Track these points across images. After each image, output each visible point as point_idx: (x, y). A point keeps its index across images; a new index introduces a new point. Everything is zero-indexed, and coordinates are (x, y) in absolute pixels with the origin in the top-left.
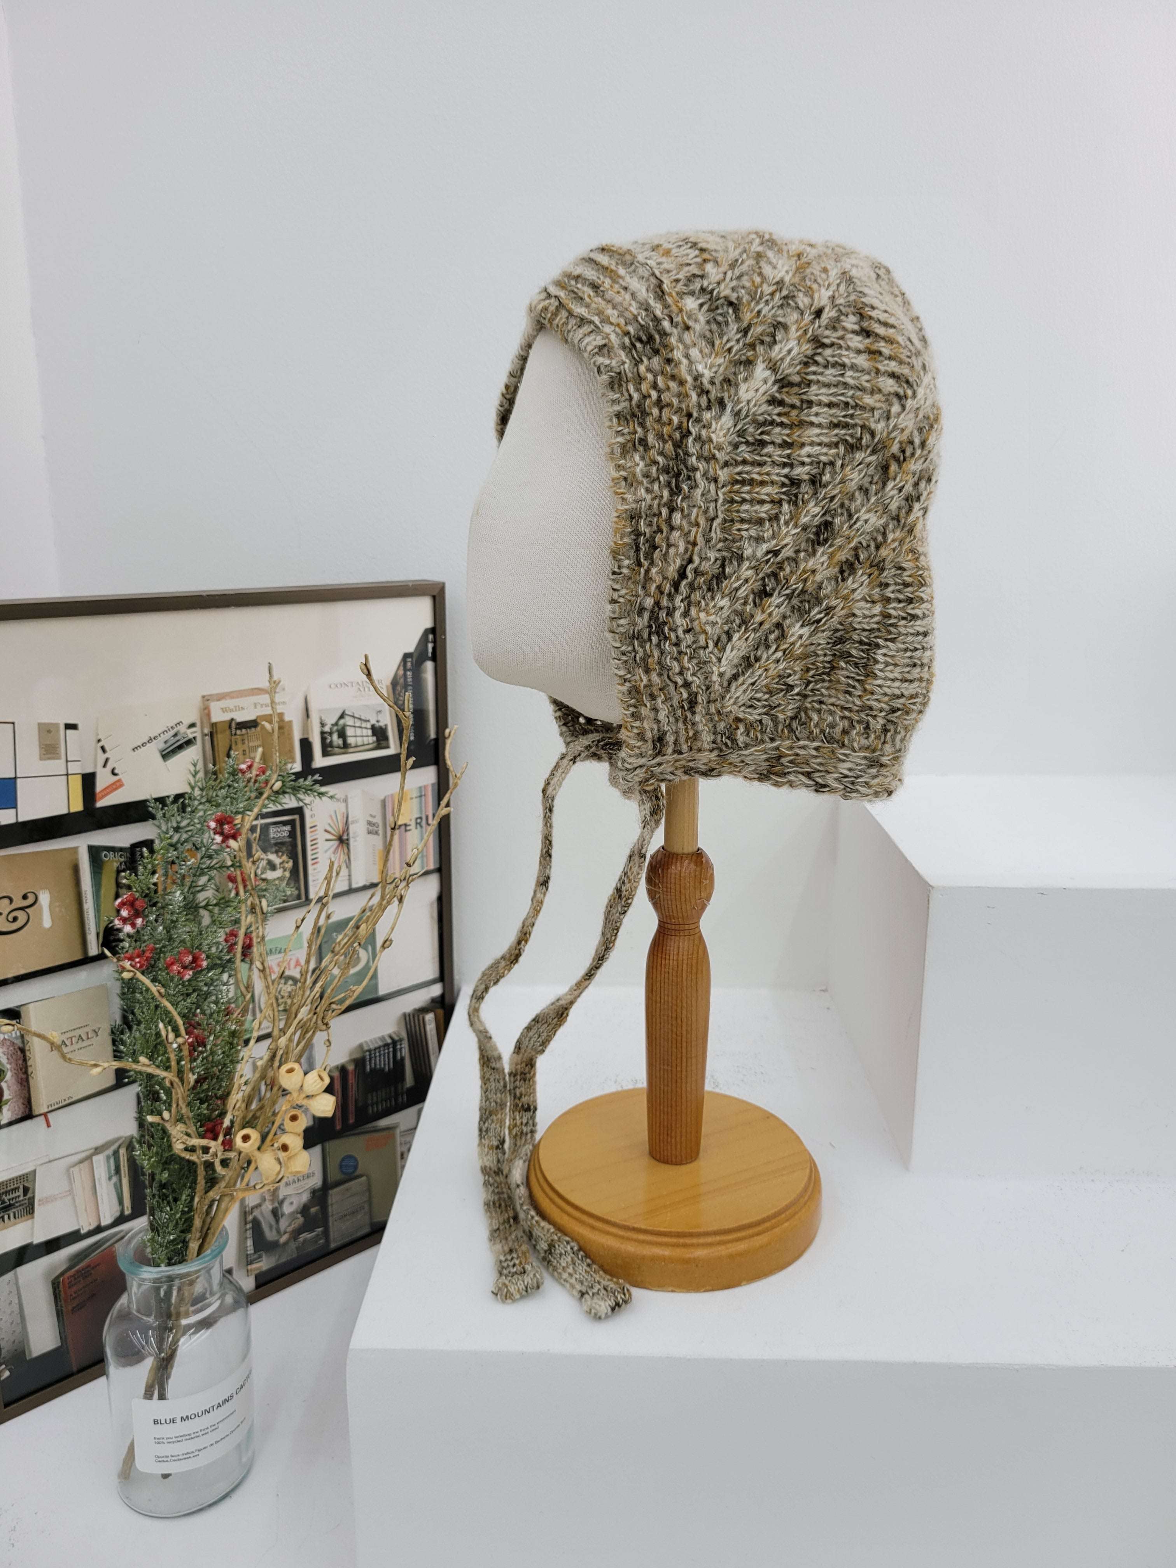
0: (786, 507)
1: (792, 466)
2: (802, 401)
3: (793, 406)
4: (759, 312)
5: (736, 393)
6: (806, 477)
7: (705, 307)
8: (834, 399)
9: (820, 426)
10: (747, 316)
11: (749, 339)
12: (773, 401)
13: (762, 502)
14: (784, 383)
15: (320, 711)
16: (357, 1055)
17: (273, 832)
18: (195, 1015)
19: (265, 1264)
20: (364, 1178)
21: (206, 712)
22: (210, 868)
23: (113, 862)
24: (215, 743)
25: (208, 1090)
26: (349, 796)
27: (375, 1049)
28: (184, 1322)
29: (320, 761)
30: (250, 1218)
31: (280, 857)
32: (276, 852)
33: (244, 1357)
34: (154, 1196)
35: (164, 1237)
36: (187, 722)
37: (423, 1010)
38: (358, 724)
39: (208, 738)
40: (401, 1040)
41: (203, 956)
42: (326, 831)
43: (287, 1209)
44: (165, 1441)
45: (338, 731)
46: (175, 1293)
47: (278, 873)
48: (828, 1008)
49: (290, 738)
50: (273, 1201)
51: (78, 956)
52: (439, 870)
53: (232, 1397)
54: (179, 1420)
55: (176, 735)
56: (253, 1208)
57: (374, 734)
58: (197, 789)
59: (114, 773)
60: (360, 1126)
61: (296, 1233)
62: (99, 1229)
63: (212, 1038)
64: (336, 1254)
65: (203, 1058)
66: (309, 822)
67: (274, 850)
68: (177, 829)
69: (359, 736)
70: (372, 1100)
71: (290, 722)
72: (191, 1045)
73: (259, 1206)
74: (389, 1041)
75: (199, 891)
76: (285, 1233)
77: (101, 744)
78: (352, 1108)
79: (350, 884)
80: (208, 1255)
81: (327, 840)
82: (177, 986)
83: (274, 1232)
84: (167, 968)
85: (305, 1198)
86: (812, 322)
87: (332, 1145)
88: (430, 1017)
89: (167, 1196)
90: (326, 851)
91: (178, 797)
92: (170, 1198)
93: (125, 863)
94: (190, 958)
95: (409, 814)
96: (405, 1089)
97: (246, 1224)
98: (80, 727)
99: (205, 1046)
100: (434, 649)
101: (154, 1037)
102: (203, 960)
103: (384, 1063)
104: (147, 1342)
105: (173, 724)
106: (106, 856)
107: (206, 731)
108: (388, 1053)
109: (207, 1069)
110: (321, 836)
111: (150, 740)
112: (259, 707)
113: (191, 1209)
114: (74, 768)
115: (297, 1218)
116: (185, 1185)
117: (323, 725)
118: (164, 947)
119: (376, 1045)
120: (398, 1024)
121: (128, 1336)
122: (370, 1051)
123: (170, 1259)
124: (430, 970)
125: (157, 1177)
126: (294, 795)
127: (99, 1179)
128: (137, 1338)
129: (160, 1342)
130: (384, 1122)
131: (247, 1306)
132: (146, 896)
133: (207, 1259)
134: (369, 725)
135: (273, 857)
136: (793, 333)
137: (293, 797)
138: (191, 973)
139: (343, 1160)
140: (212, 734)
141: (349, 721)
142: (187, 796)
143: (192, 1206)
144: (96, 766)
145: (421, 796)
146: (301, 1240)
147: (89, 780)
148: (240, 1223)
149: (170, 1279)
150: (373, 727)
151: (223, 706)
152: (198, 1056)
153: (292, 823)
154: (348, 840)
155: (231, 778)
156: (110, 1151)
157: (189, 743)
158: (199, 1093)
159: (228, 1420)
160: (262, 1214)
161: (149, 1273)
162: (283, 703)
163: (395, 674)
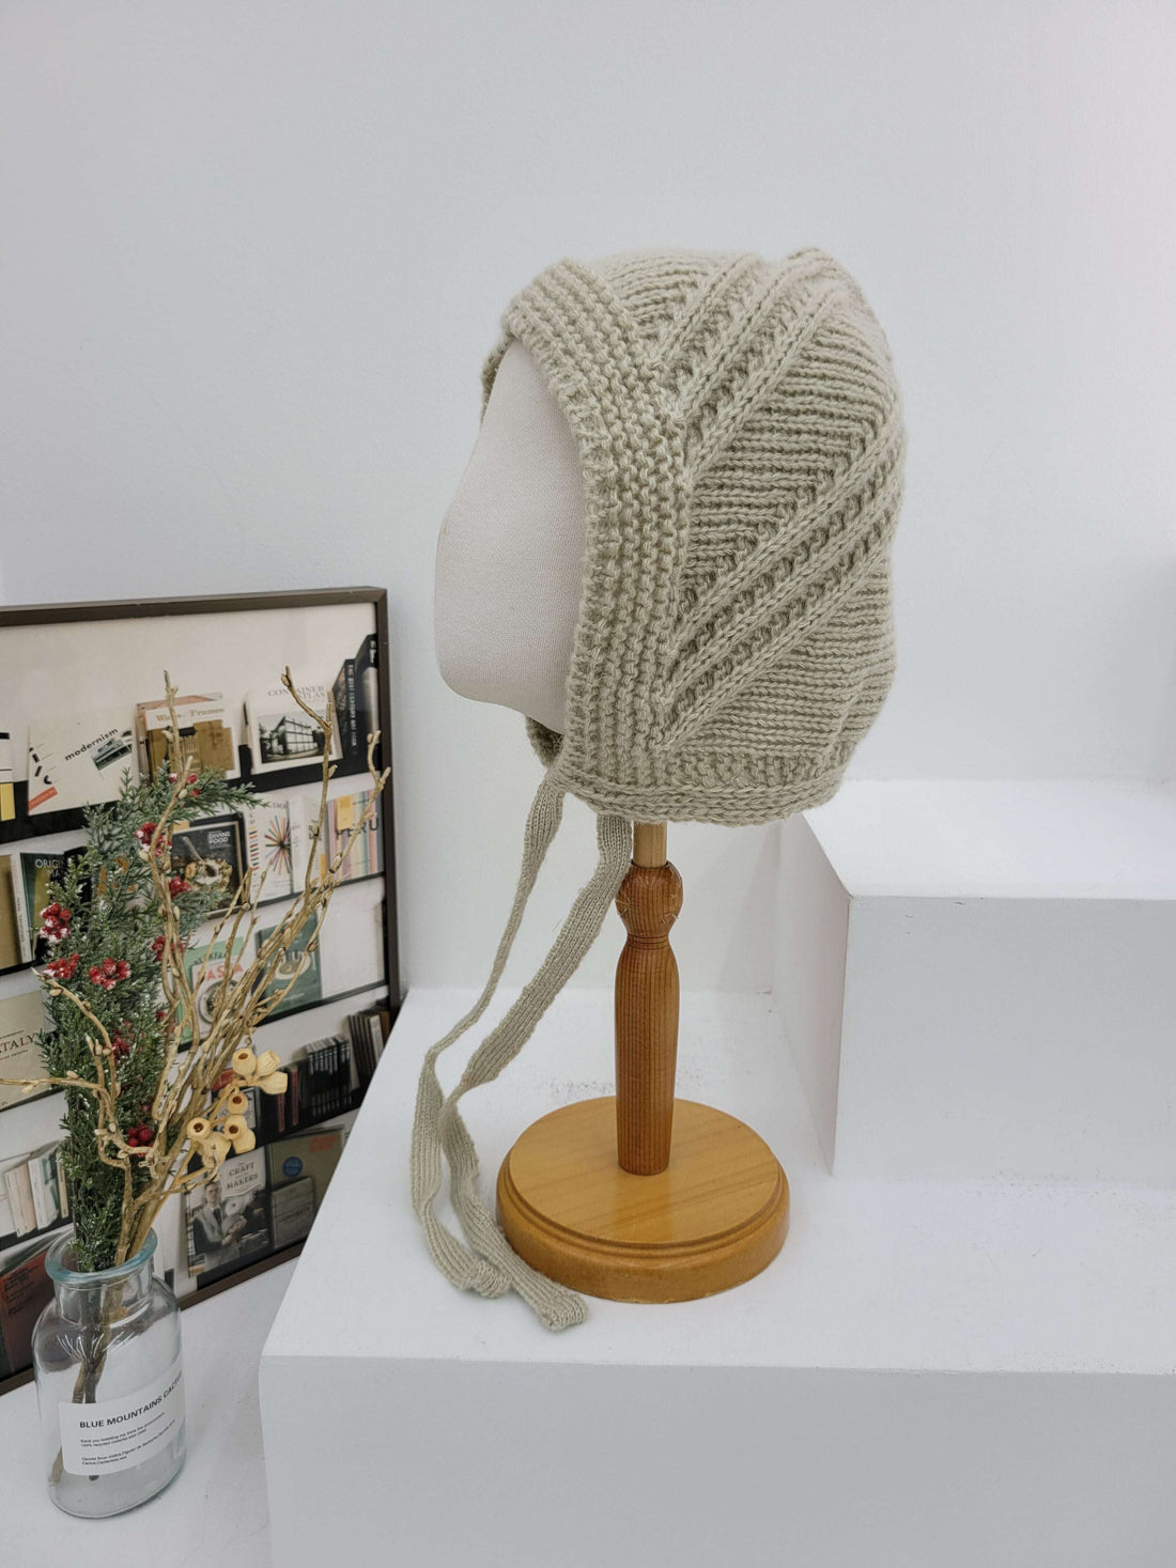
15: (259, 718)
16: (301, 1058)
17: (212, 839)
18: (119, 1024)
19: (206, 1265)
20: (309, 1179)
21: (141, 720)
22: (139, 876)
23: (46, 869)
24: (151, 750)
25: (132, 1097)
26: (290, 801)
27: (319, 1052)
28: (113, 1326)
29: (259, 768)
30: (192, 1220)
31: (220, 863)
32: (215, 858)
33: (175, 1359)
34: (80, 1202)
35: (90, 1243)
36: (122, 730)
37: (368, 1013)
38: (298, 730)
39: (143, 746)
40: (345, 1043)
41: (128, 966)
42: (266, 837)
43: (229, 1211)
44: (92, 1443)
45: (278, 737)
46: (103, 1297)
47: (218, 878)
48: (770, 1011)
49: (229, 746)
50: (214, 1203)
51: (11, 963)
52: (383, 874)
53: (160, 1399)
54: (105, 1423)
55: (110, 743)
56: (194, 1211)
57: (315, 741)
58: (128, 798)
59: (46, 782)
60: (306, 1127)
61: (239, 1235)
62: (35, 1233)
63: (134, 1046)
64: (280, 1255)
65: (126, 1067)
66: (248, 828)
67: (213, 856)
68: (108, 837)
69: (300, 742)
70: (316, 1101)
71: (228, 729)
72: (115, 1052)
73: (201, 1207)
74: (334, 1044)
75: (128, 900)
76: (228, 1234)
77: (33, 753)
78: (295, 1110)
79: (292, 889)
80: (137, 1260)
81: (268, 846)
82: (101, 995)
83: (216, 1234)
84: (90, 978)
85: (248, 1199)
87: (276, 1147)
88: (375, 1020)
89: (93, 1203)
90: (267, 857)
91: (108, 805)
92: (96, 1205)
93: (59, 870)
94: (114, 968)
95: (349, 818)
96: (350, 1092)
97: (187, 1226)
98: (11, 736)
99: (128, 1055)
100: (376, 655)
101: (78, 1047)
102: (126, 970)
103: (328, 1065)
104: (75, 1348)
105: (107, 733)
106: (39, 864)
107: (142, 739)
108: (333, 1055)
109: (131, 1076)
110: (262, 842)
111: (84, 748)
112: (196, 714)
113: (118, 1215)
114: (5, 777)
115: (240, 1220)
116: (110, 1191)
117: (262, 731)
118: (88, 956)
119: (320, 1048)
120: (343, 1026)
121: (56, 1340)
122: (313, 1054)
123: (96, 1265)
124: (374, 973)
125: (83, 1184)
126: (227, 803)
127: (35, 1184)
128: (65, 1342)
129: (88, 1347)
130: (328, 1124)
131: (177, 1310)
132: (72, 905)
133: (134, 1264)
134: (310, 732)
135: (212, 863)
137: (225, 805)
138: (114, 983)
139: (287, 1161)
140: (147, 742)
141: (289, 727)
142: (119, 804)
143: (120, 1211)
144: (28, 774)
145: (364, 801)
146: (244, 1241)
147: (20, 789)
148: (181, 1224)
149: (98, 1284)
150: (314, 734)
151: (160, 714)
152: (122, 1063)
153: (232, 829)
154: (289, 845)
155: (163, 787)
156: (46, 1156)
157: (124, 751)
158: (122, 1101)
159: (156, 1422)
160: (203, 1215)
161: (77, 1279)
162: (222, 710)
163: (337, 681)
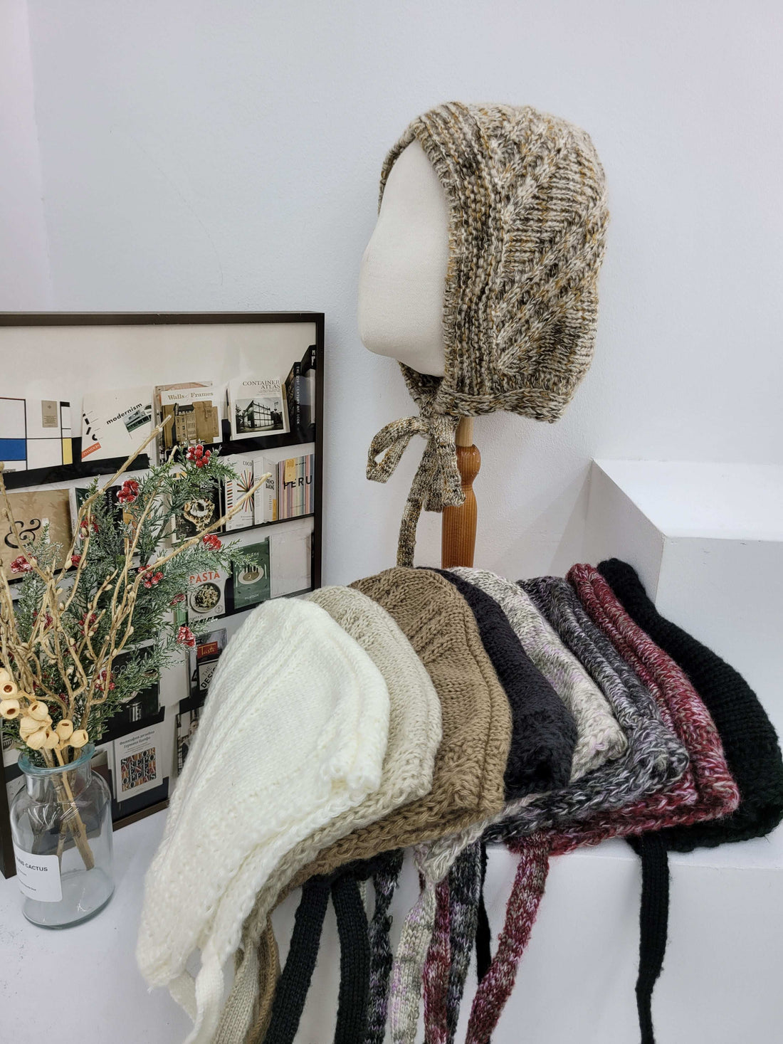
0: (537, 254)
1: (541, 232)
2: (548, 197)
3: (543, 200)
4: (530, 149)
5: (516, 193)
6: (548, 239)
7: (502, 145)
8: (564, 196)
9: (556, 210)
10: (524, 151)
11: (524, 164)
12: (535, 197)
13: (525, 252)
14: (540, 187)
15: (236, 401)
21: (158, 398)
24: (164, 420)
26: (254, 461)
29: (235, 436)
30: (181, 744)
31: (207, 502)
32: (204, 498)
36: (144, 405)
38: (262, 411)
39: (159, 417)
42: (238, 485)
45: (248, 415)
47: (205, 513)
49: (216, 420)
52: (314, 515)
55: (137, 413)
56: (183, 738)
57: (272, 419)
59: (94, 438)
67: (202, 496)
69: (262, 419)
71: (216, 408)
73: (187, 736)
77: (85, 418)
79: (254, 522)
81: (239, 491)
86: (556, 155)
90: (238, 499)
91: (137, 457)
95: (292, 475)
97: (178, 749)
98: (71, 405)
100: (315, 360)
105: (135, 406)
106: (87, 496)
107: (158, 411)
110: (235, 488)
111: (119, 416)
112: (194, 396)
114: (67, 434)
117: (238, 411)
124: (306, 583)
134: (269, 412)
135: (202, 501)
136: (546, 161)
140: (162, 414)
141: (256, 409)
144: (82, 434)
145: (303, 463)
147: (77, 442)
148: (175, 746)
150: (272, 414)
151: (170, 395)
157: (146, 419)
162: (212, 394)
163: (289, 377)
